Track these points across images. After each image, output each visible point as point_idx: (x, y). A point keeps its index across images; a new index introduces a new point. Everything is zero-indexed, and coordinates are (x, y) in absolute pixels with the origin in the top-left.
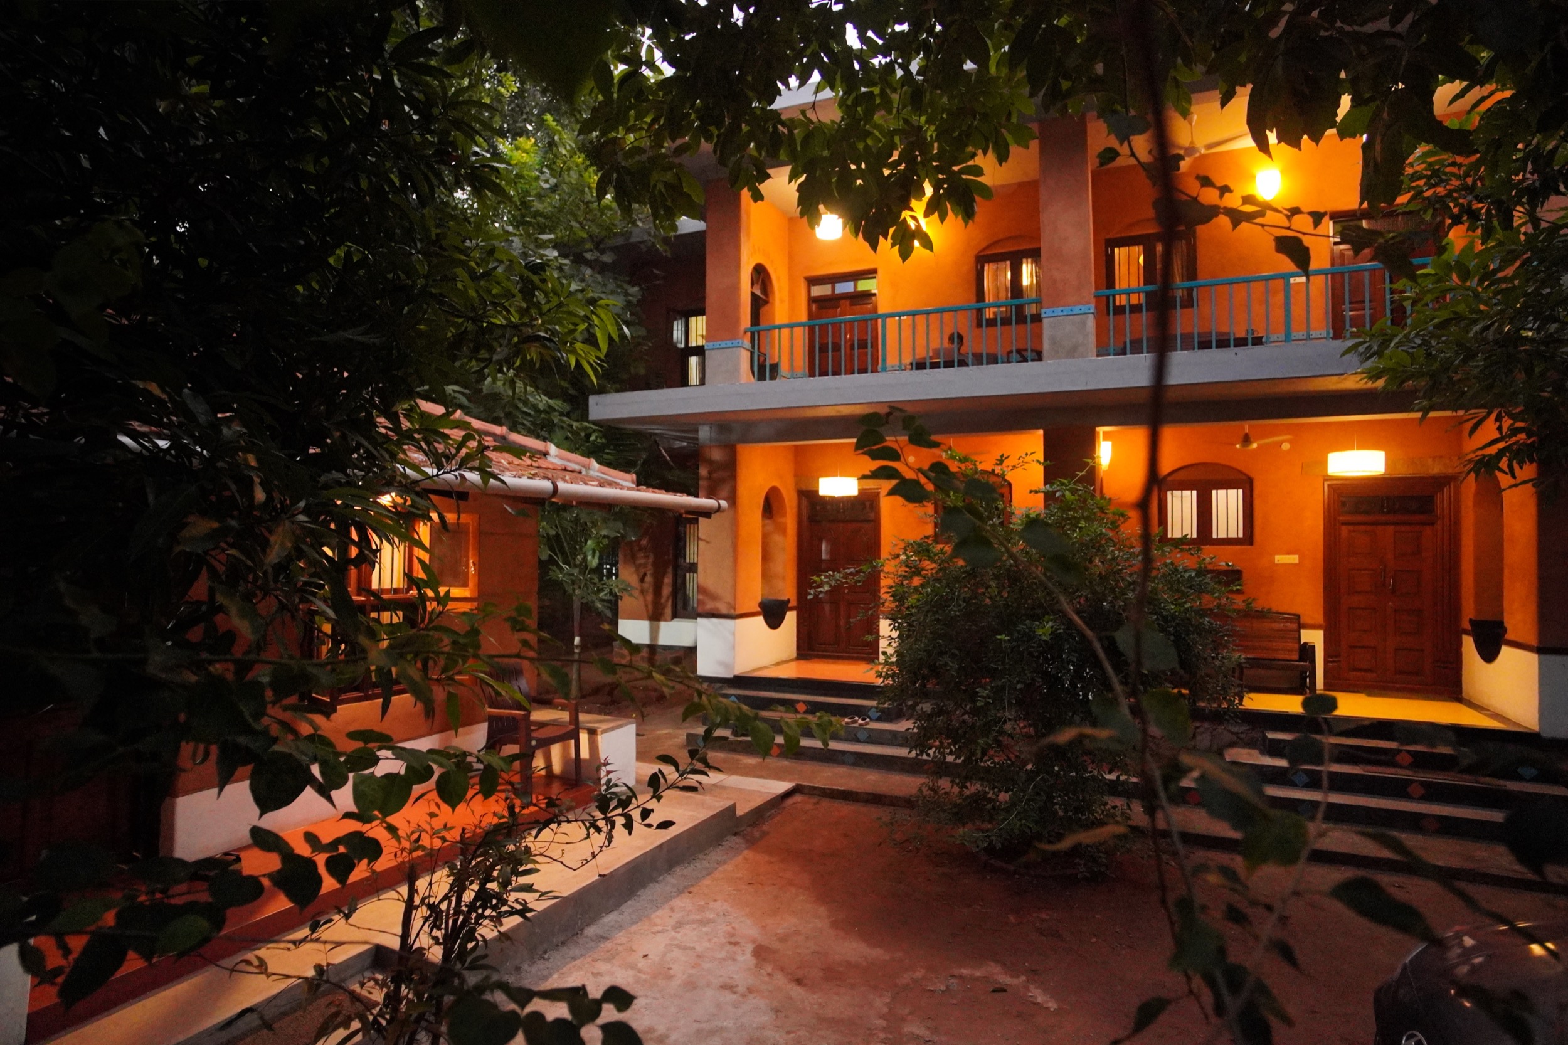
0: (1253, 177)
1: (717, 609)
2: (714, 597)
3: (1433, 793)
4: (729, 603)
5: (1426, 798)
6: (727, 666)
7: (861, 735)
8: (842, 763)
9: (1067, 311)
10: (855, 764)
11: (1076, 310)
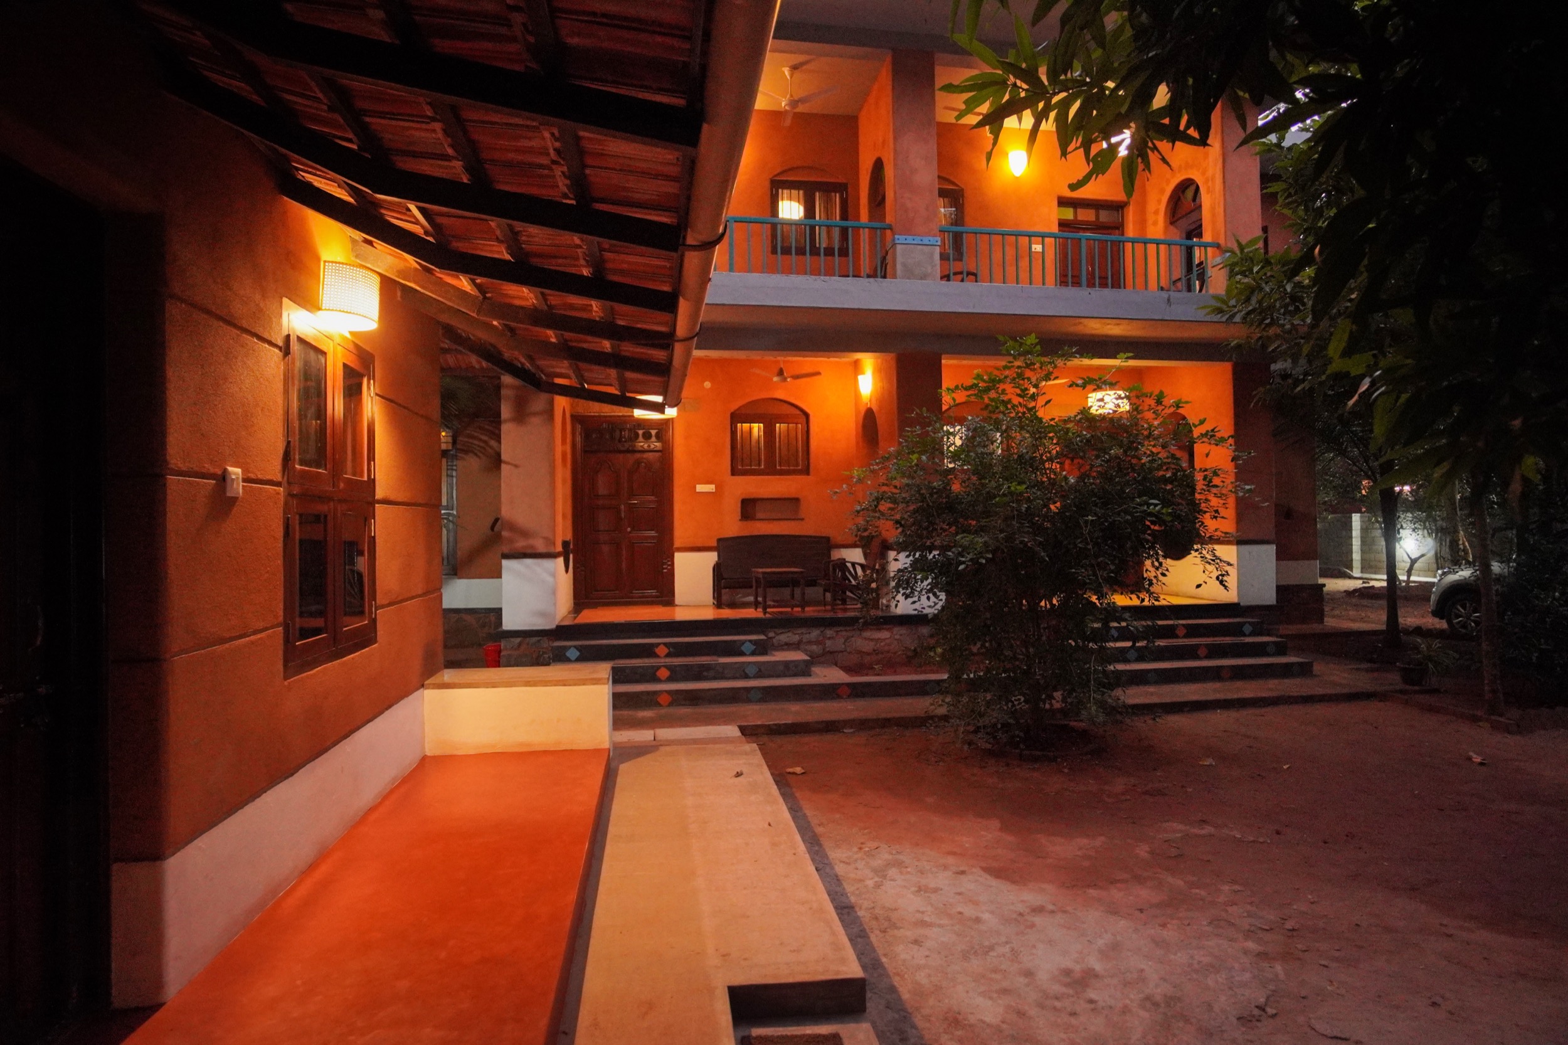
0: (1007, 154)
1: (532, 547)
2: (525, 534)
3: (1215, 652)
4: (546, 538)
5: (1209, 657)
6: (543, 614)
7: (751, 671)
8: (749, 701)
9: (917, 240)
10: (762, 700)
11: (926, 241)
